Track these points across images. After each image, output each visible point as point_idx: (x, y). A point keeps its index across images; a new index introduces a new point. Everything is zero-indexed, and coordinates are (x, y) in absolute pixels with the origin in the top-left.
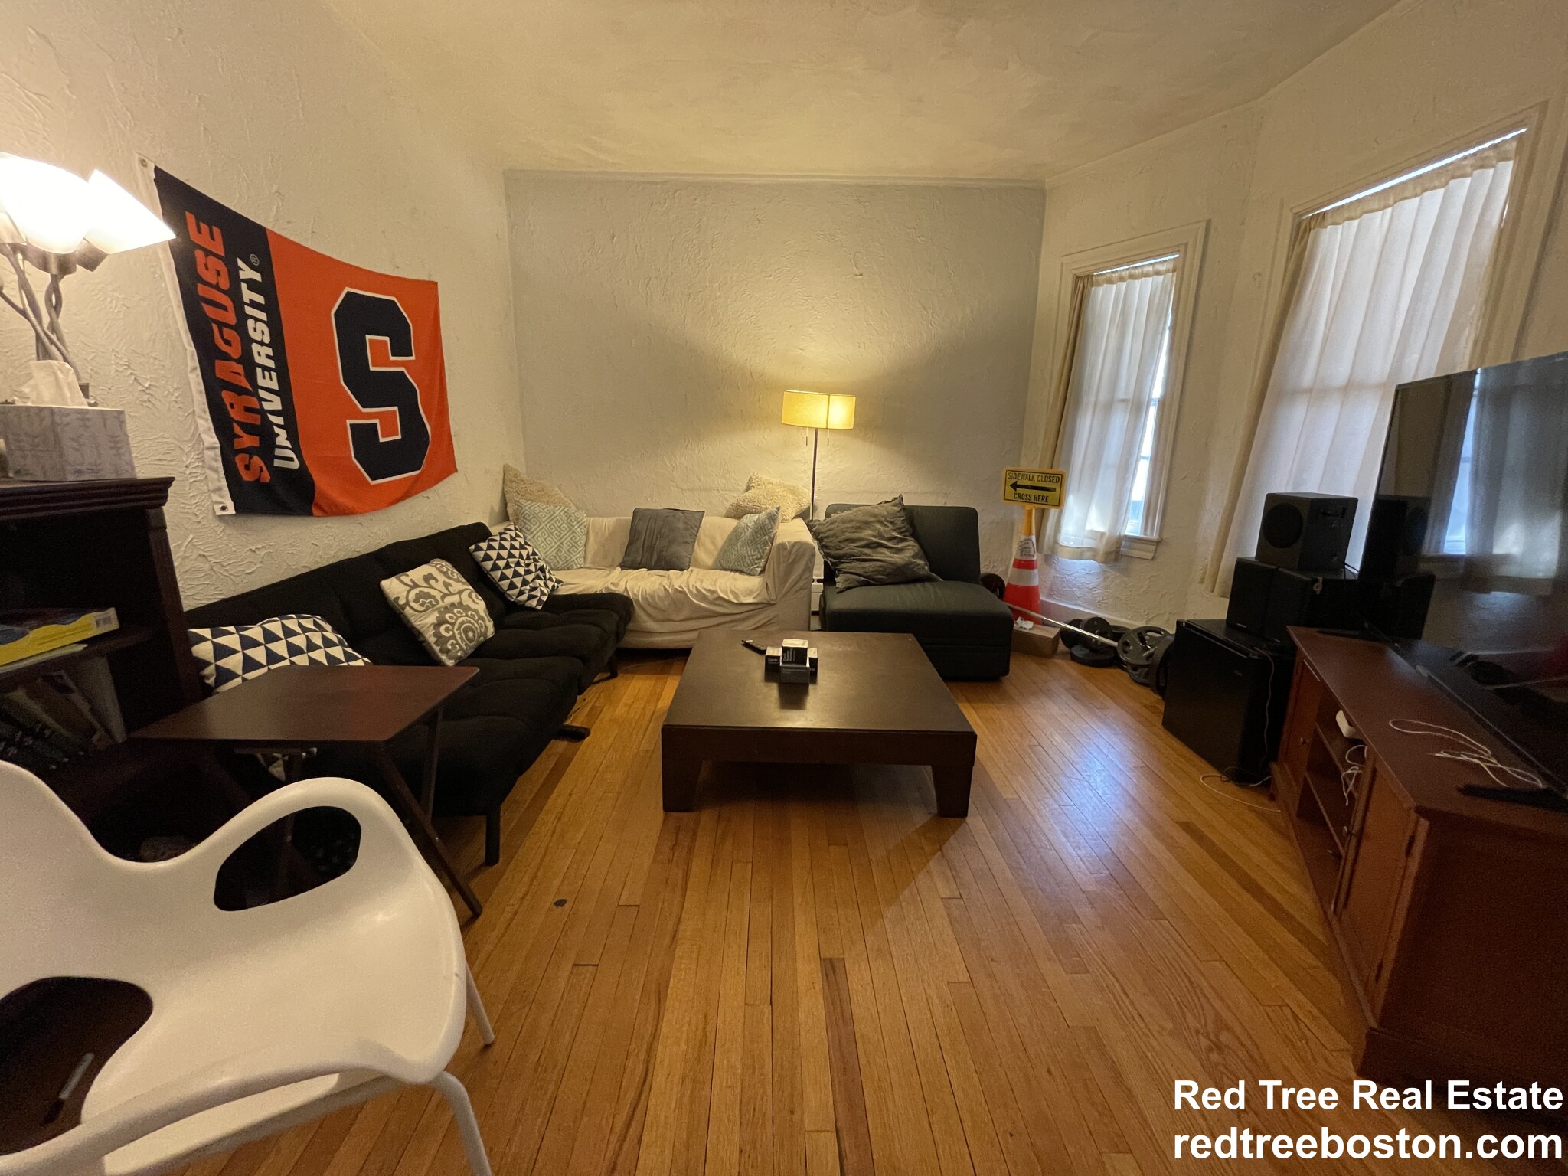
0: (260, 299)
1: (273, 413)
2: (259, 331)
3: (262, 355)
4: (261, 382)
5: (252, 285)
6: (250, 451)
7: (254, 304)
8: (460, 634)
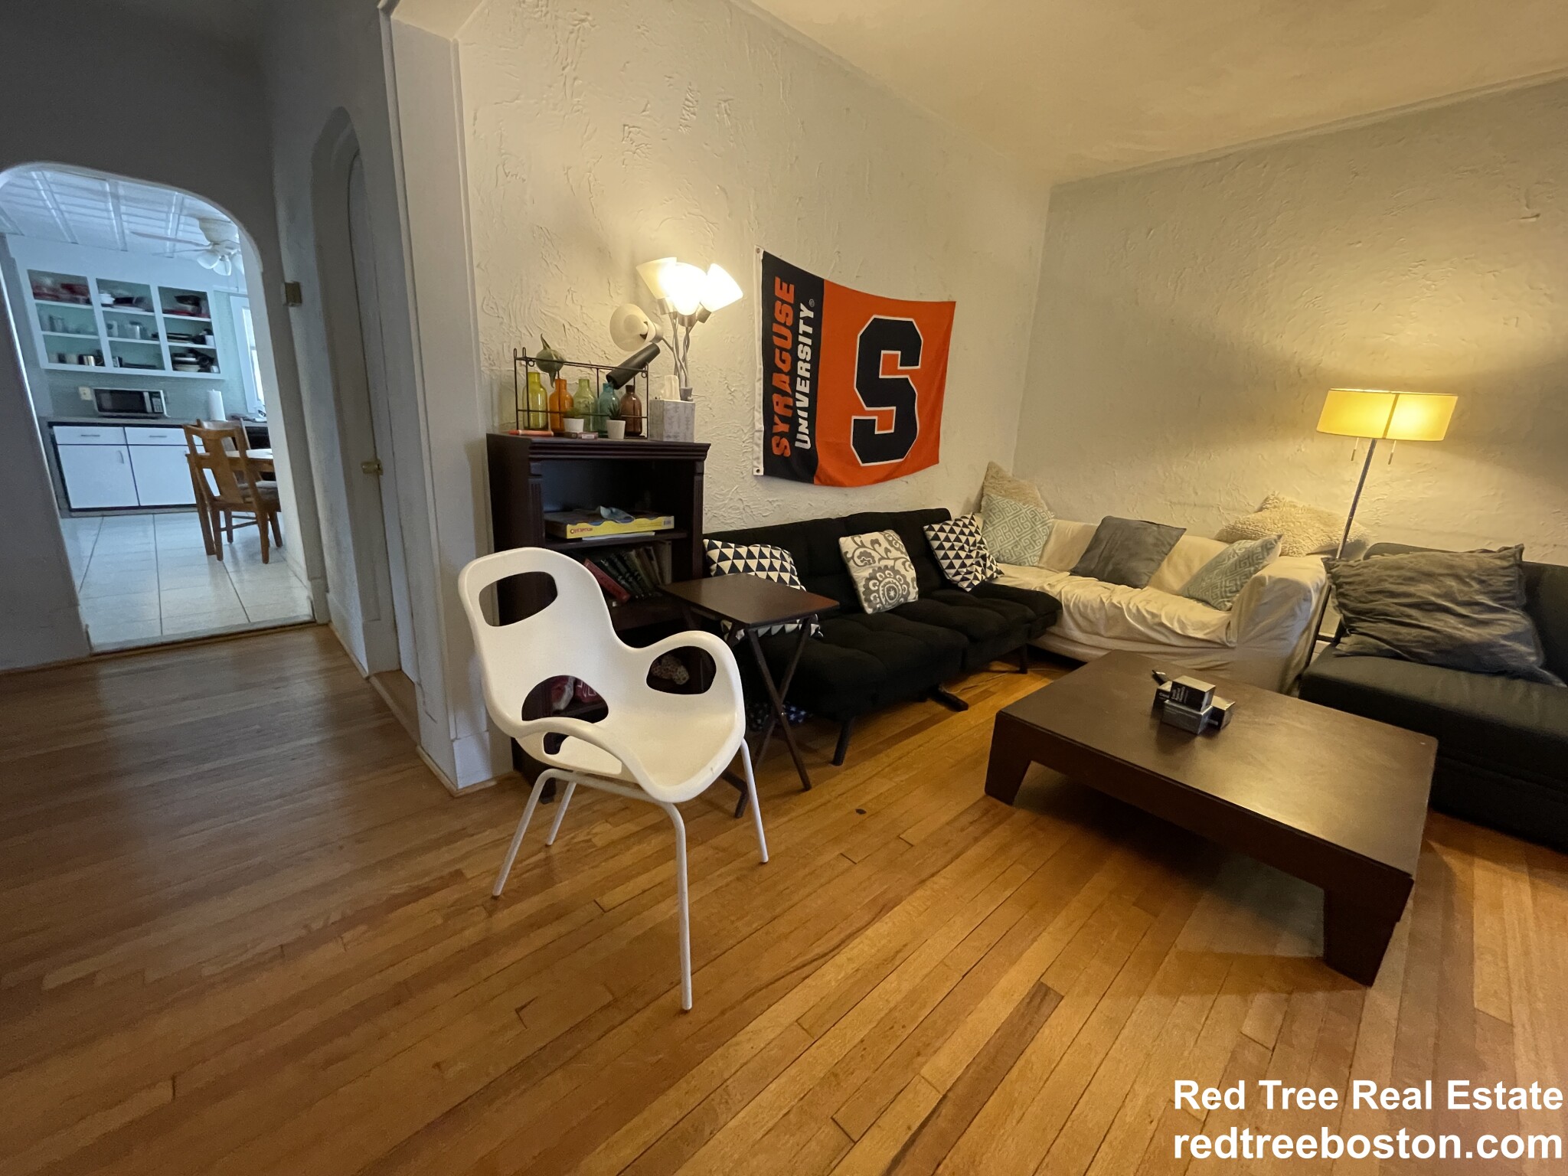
0: (810, 330)
1: (803, 409)
2: (804, 352)
3: (803, 369)
4: (799, 388)
5: (807, 321)
6: (782, 435)
7: (805, 334)
8: (883, 590)
